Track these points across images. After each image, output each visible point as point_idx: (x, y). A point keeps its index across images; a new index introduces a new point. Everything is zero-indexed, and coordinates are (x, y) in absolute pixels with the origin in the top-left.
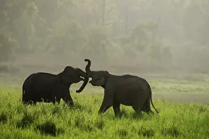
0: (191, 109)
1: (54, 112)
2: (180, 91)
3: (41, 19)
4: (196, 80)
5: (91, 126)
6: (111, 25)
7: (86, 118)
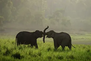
5: (36, 55)
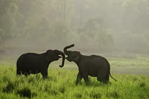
0: (127, 79)
1: (30, 81)
2: (119, 66)
3: (20, 15)
4: (131, 58)
6: (70, 19)
7: (52, 85)
